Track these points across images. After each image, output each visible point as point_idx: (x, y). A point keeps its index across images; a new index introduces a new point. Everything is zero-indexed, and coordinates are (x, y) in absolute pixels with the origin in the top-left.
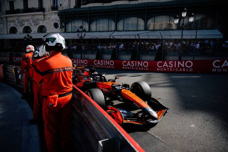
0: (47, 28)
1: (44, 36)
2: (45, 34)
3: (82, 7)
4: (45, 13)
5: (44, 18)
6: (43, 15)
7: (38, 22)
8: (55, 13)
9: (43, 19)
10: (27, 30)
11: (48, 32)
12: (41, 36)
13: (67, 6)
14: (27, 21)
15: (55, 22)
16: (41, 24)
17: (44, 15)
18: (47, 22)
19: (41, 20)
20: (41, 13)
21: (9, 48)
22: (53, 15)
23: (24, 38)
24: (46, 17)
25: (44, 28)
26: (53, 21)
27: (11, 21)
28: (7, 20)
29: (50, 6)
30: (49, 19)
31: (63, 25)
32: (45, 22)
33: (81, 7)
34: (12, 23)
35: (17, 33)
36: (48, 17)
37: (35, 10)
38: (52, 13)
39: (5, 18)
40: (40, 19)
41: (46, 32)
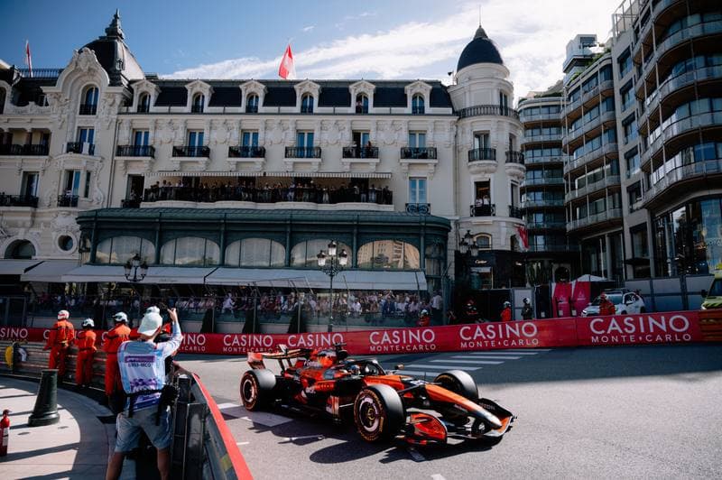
0: (36, 246)
1: (26, 270)
3: (144, 207)
4: (38, 210)
5: (33, 223)
6: (30, 214)
7: (12, 230)
8: (66, 213)
9: (29, 224)
11: (38, 256)
13: (104, 198)
15: (64, 233)
16: (21, 237)
17: (34, 215)
18: (40, 231)
19: (23, 226)
20: (28, 209)
22: (60, 216)
24: (38, 220)
25: (29, 246)
26: (59, 231)
29: (56, 193)
30: (47, 224)
31: (89, 245)
32: (34, 231)
33: (141, 207)
36: (46, 219)
37: (9, 200)
38: (58, 213)
40: (20, 223)
41: (33, 258)
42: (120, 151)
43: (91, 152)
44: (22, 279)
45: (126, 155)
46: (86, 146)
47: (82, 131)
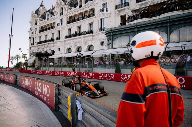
0: (94, 47)
1: (92, 53)
2: (92, 52)
3: (128, 24)
4: (94, 34)
5: (93, 39)
6: (92, 36)
7: (88, 42)
8: (102, 33)
9: (91, 39)
10: (79, 49)
12: (89, 53)
13: (113, 26)
14: (80, 42)
16: (90, 44)
18: (95, 41)
19: (90, 40)
21: (65, 64)
23: (77, 55)
25: (92, 46)
26: (100, 40)
27: (68, 43)
28: (65, 43)
29: (98, 28)
32: (93, 41)
34: (68, 45)
35: (71, 52)
36: (96, 37)
37: (86, 32)
38: (99, 34)
39: (64, 41)
41: (94, 50)
42: (116, 7)
43: (107, 11)
44: (91, 56)
45: (119, 8)
46: (105, 9)
47: (103, 5)
